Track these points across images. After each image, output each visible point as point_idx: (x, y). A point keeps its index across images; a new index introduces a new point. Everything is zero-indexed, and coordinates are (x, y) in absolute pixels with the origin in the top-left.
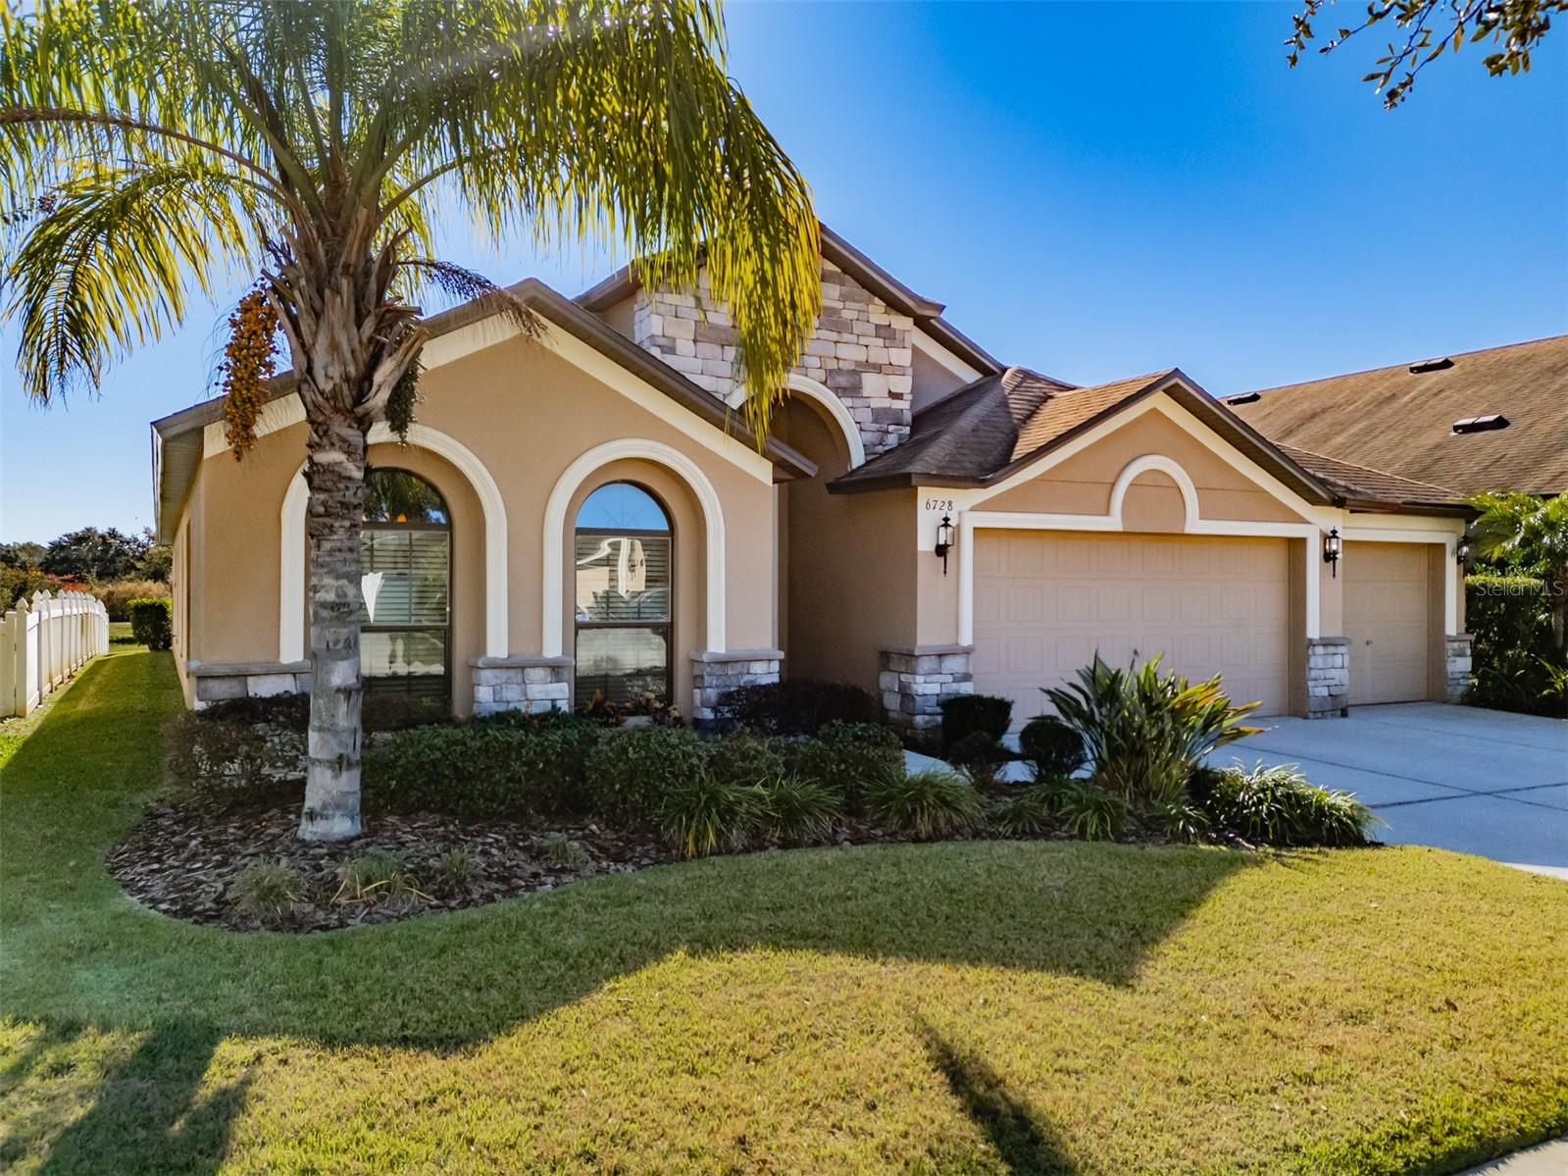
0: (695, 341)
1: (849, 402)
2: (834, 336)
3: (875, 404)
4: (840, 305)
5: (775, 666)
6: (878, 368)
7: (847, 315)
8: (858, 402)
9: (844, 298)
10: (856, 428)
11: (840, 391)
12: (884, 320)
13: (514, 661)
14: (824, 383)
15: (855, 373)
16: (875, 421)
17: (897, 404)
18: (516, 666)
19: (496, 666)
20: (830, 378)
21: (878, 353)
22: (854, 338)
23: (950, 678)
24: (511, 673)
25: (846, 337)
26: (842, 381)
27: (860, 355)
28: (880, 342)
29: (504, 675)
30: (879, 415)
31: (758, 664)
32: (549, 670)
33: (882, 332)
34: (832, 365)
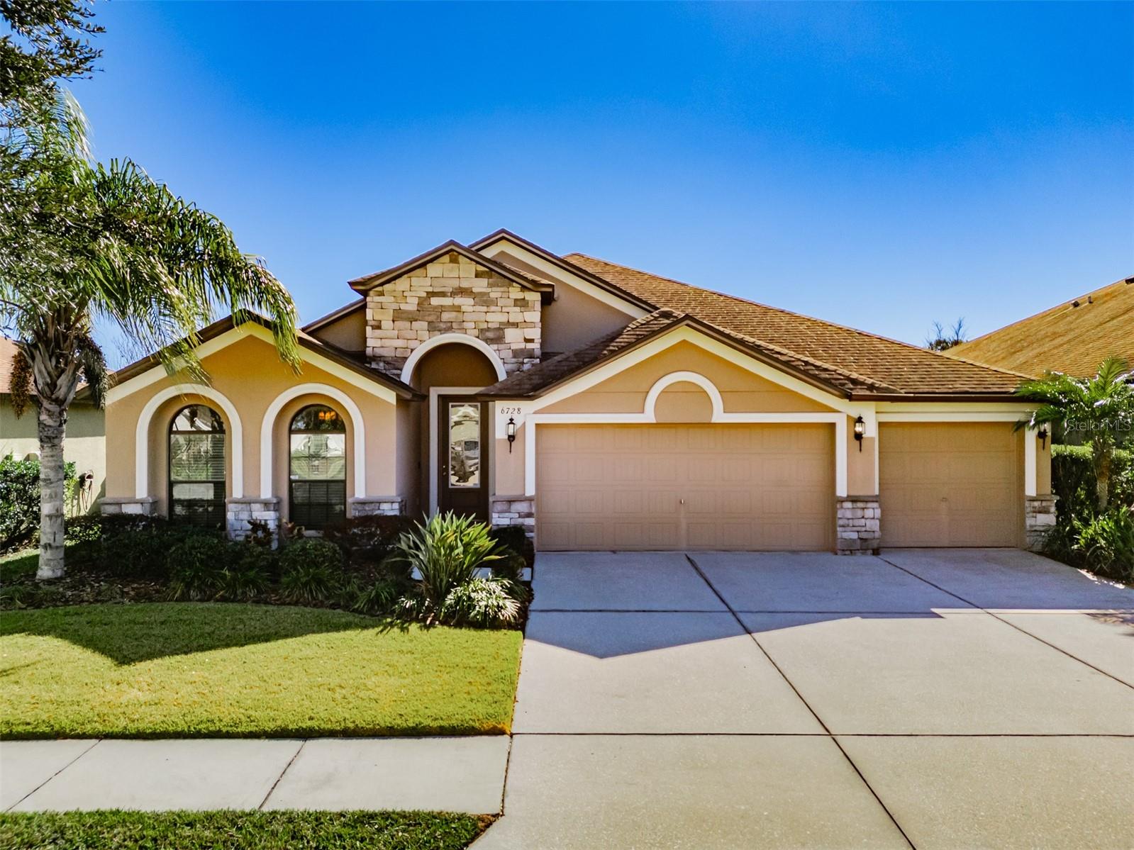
0: (393, 321)
1: (495, 347)
2: (485, 309)
3: (514, 347)
4: (489, 290)
5: (396, 506)
6: (516, 325)
7: (493, 295)
8: (501, 346)
9: (490, 285)
10: (501, 362)
11: (489, 341)
12: (520, 295)
13: (245, 500)
14: (478, 337)
15: (499, 329)
16: (514, 357)
17: (530, 346)
18: (246, 502)
19: (236, 502)
20: (482, 334)
21: (516, 315)
22: (499, 309)
23: (517, 515)
24: (244, 506)
25: (493, 308)
26: (490, 335)
27: (504, 318)
28: (518, 309)
29: (240, 506)
30: (516, 354)
31: (385, 504)
32: (263, 505)
33: (519, 303)
34: (485, 326)
